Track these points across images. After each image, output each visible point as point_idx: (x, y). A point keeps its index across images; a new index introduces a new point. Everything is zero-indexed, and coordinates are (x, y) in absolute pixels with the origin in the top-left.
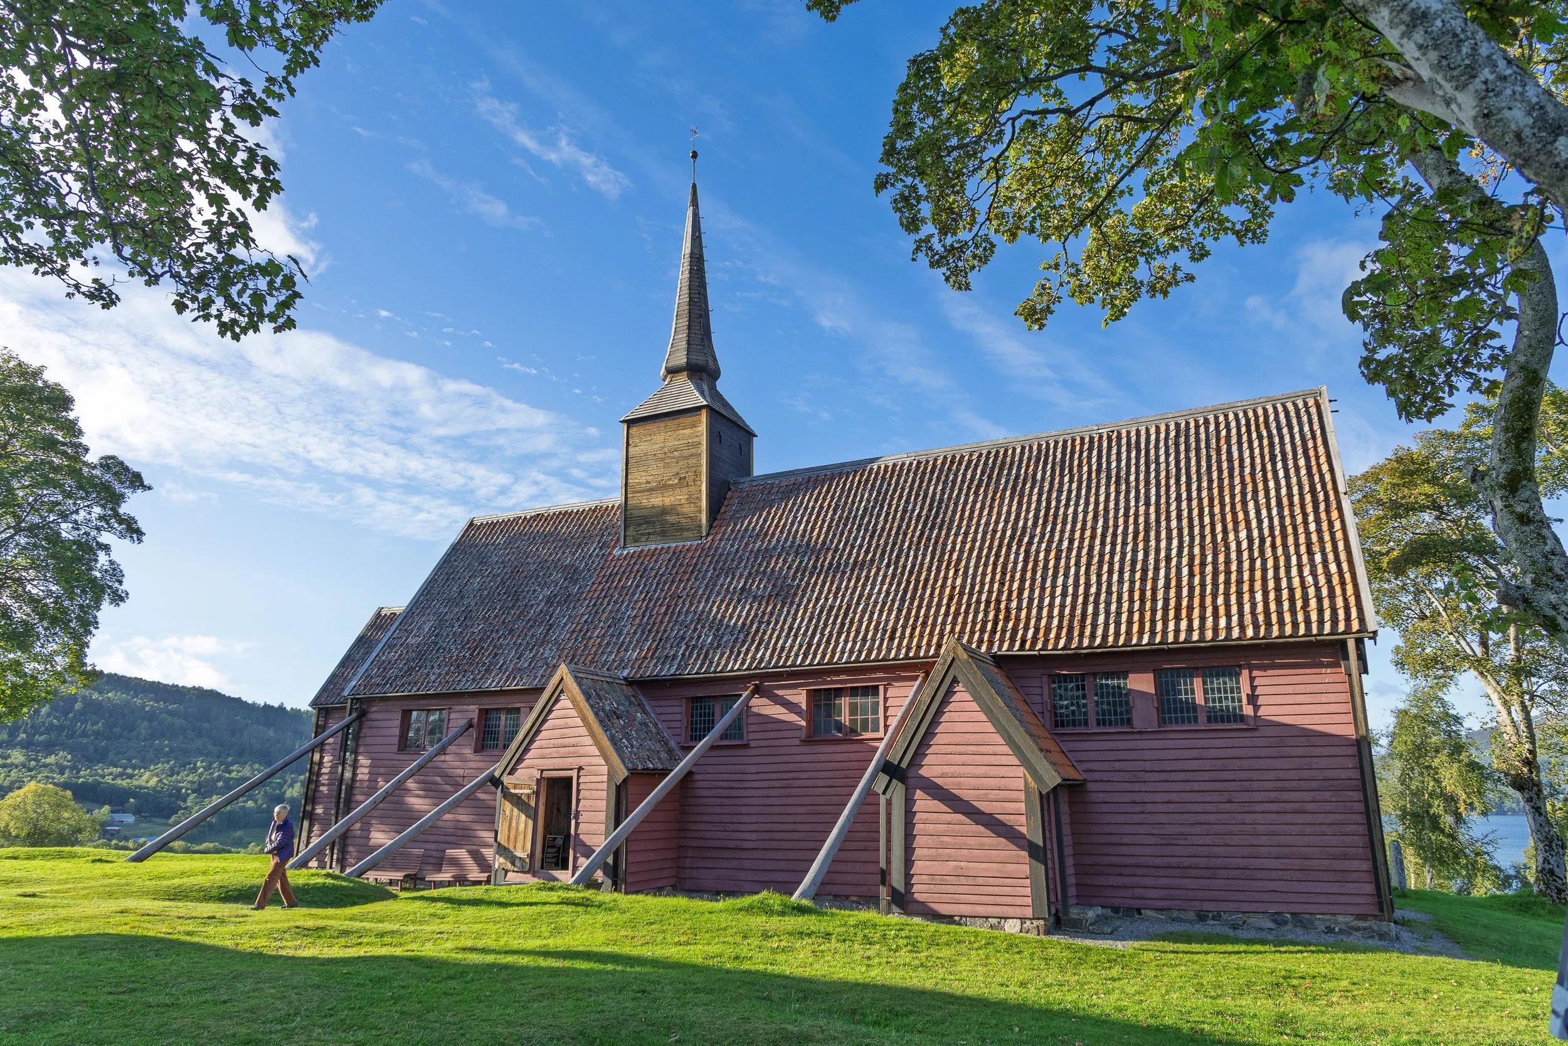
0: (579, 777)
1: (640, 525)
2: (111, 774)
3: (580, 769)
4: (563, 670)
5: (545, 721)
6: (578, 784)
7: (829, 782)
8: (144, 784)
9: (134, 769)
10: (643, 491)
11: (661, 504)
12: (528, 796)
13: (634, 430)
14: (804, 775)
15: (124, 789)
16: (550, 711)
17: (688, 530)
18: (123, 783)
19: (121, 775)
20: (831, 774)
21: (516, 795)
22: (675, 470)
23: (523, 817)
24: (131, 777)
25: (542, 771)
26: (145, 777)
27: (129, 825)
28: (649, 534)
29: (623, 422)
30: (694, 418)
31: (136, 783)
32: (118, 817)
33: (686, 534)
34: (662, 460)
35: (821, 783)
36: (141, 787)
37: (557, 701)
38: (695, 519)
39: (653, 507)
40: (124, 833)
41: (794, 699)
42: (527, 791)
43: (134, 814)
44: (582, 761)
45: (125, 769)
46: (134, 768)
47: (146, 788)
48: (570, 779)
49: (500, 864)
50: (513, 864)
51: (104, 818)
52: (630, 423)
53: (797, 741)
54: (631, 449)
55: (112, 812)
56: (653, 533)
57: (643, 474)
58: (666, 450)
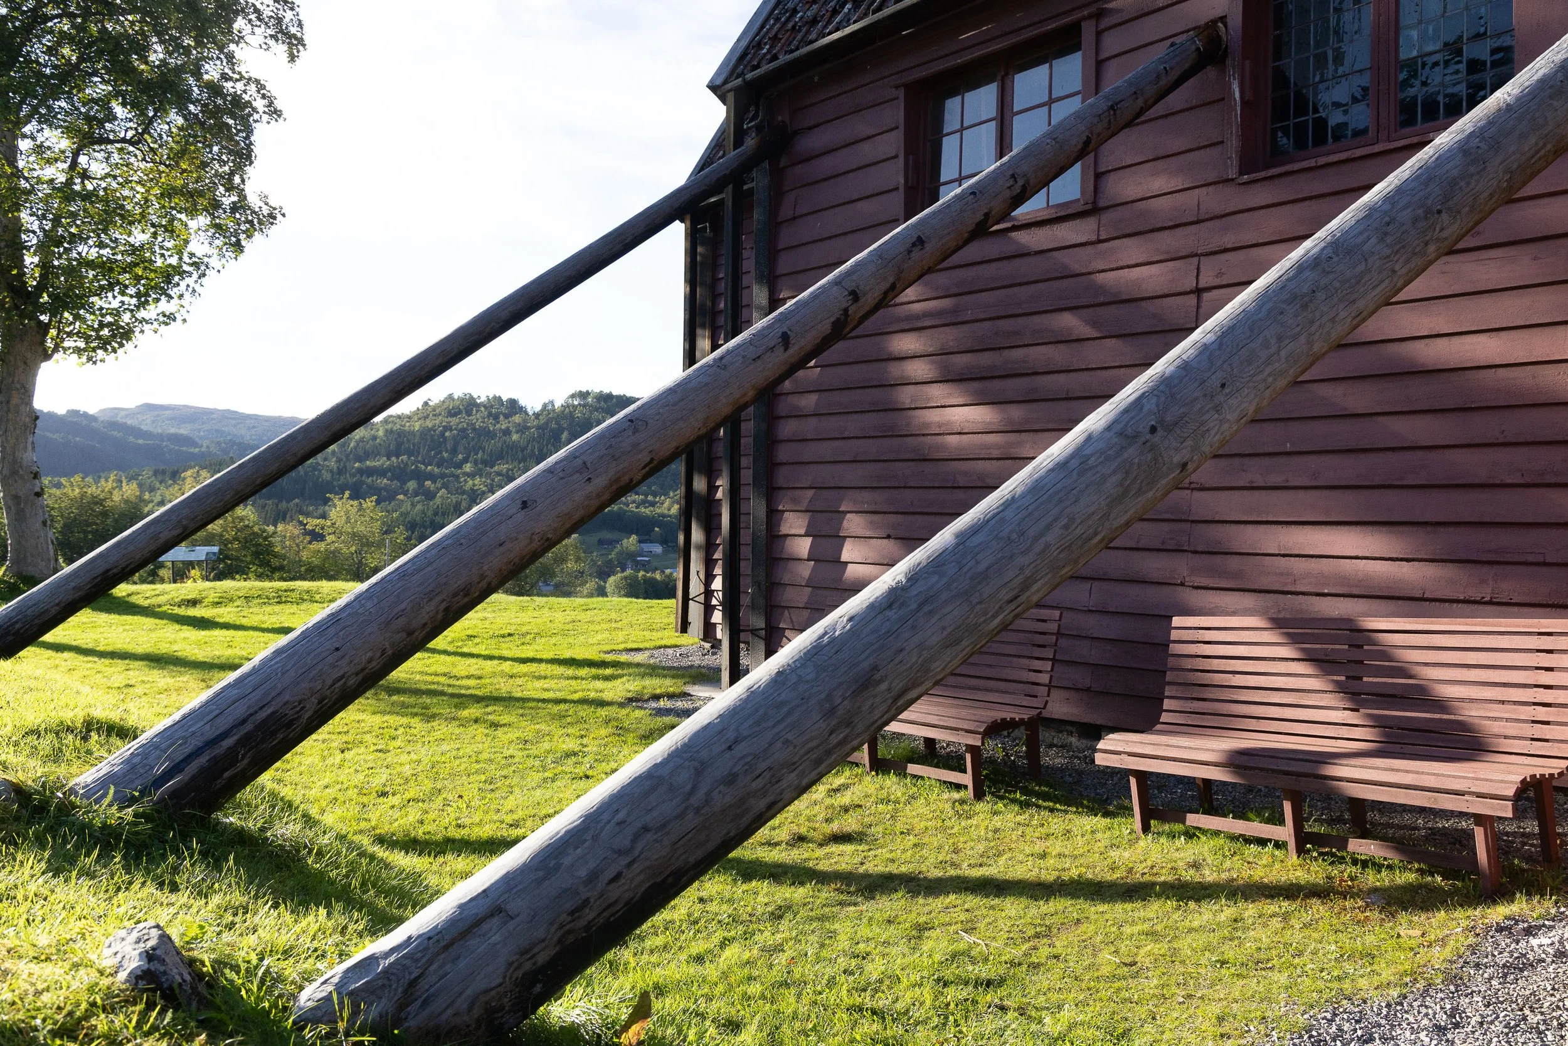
2: (634, 502)
8: (666, 512)
9: (655, 497)
15: (647, 517)
18: (646, 511)
19: (643, 502)
24: (653, 504)
26: (666, 505)
27: (656, 556)
31: (658, 511)
32: (647, 547)
36: (664, 516)
40: (655, 564)
43: (661, 544)
45: (646, 496)
46: (655, 495)
47: (670, 516)
51: (633, 548)
55: (640, 542)
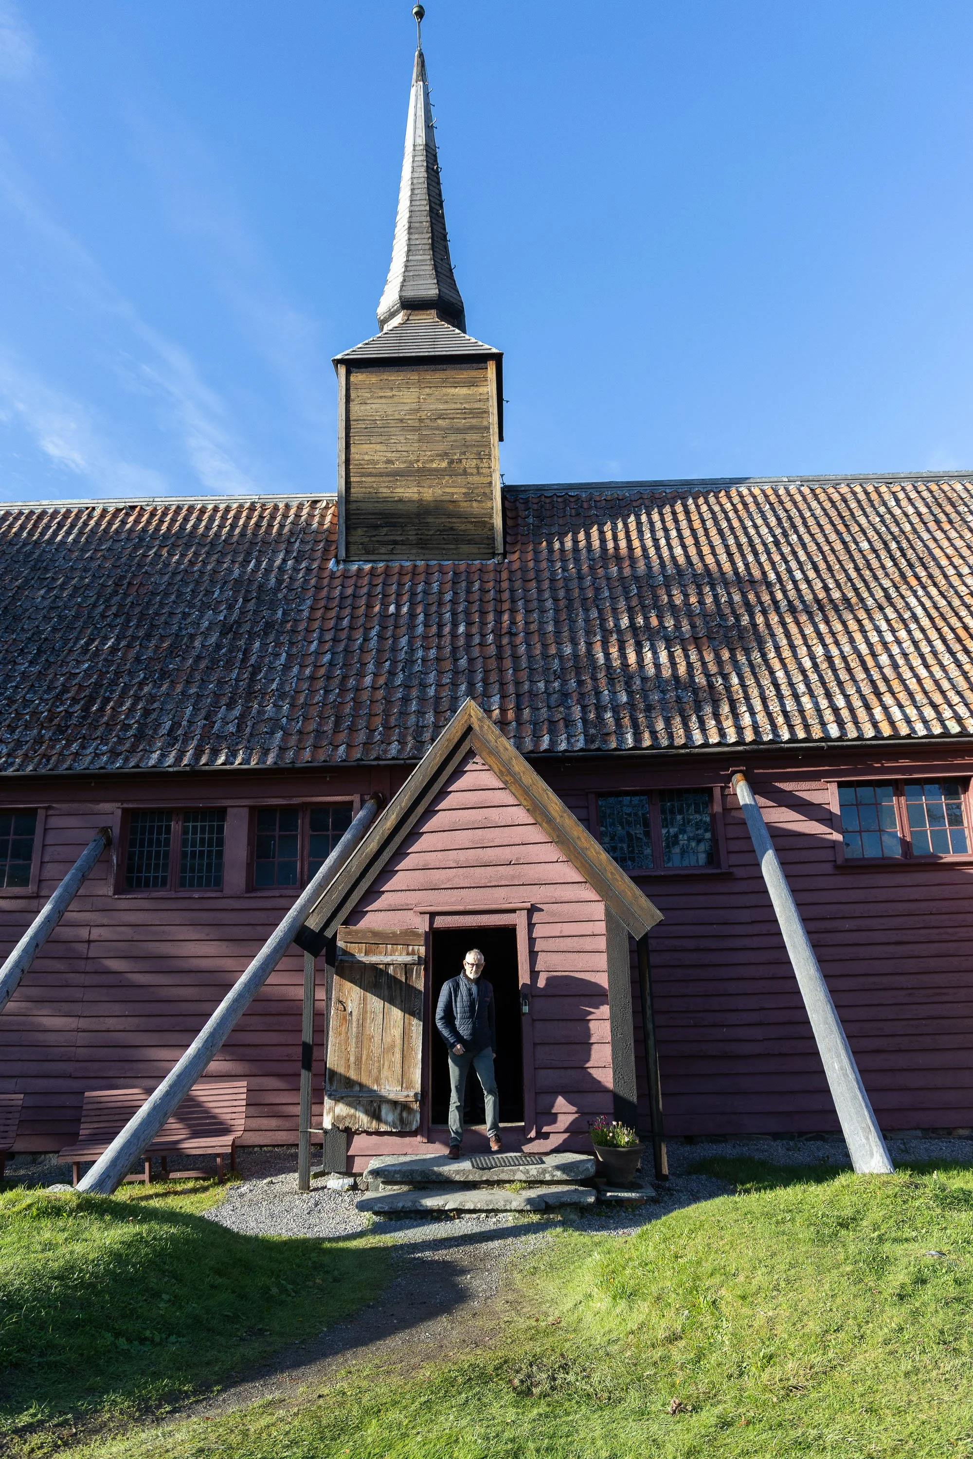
0: (531, 926)
1: (376, 527)
3: (532, 910)
4: (470, 708)
5: (430, 812)
6: (532, 941)
7: (894, 936)
10: (381, 475)
11: (416, 497)
12: (407, 968)
13: (357, 378)
14: (847, 925)
16: (443, 793)
17: (469, 542)
20: (897, 922)
21: (373, 967)
22: (441, 447)
23: (397, 1014)
25: (433, 915)
28: (395, 543)
29: (337, 362)
30: (474, 373)
33: (465, 548)
34: (415, 429)
35: (881, 937)
37: (458, 772)
38: (485, 523)
39: (400, 501)
41: (815, 797)
42: (401, 957)
44: (535, 895)
48: (510, 932)
49: (338, 1119)
50: (376, 1115)
52: (352, 365)
53: (828, 868)
54: (354, 407)
56: (403, 543)
57: (382, 447)
58: (423, 415)
